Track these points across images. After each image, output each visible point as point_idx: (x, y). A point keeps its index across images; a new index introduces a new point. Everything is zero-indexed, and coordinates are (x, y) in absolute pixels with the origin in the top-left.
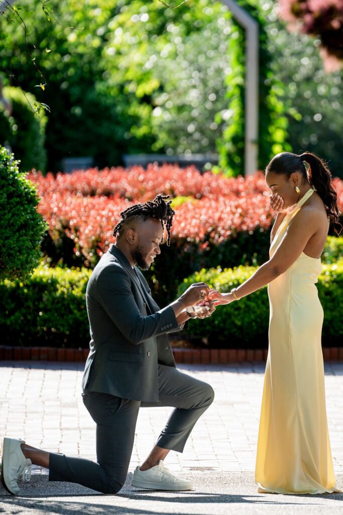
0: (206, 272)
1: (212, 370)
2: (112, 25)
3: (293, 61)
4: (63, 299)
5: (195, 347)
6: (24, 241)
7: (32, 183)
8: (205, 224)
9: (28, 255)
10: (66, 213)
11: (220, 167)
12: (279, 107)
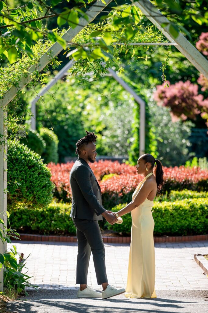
0: (121, 206)
1: (123, 246)
2: (86, 102)
3: (160, 118)
4: (62, 216)
5: (116, 236)
6: (45, 193)
7: (48, 168)
8: (121, 186)
9: (47, 198)
10: (64, 180)
11: (129, 161)
12: (154, 137)
